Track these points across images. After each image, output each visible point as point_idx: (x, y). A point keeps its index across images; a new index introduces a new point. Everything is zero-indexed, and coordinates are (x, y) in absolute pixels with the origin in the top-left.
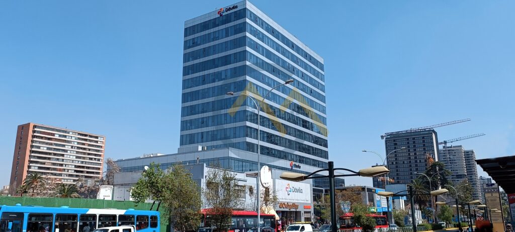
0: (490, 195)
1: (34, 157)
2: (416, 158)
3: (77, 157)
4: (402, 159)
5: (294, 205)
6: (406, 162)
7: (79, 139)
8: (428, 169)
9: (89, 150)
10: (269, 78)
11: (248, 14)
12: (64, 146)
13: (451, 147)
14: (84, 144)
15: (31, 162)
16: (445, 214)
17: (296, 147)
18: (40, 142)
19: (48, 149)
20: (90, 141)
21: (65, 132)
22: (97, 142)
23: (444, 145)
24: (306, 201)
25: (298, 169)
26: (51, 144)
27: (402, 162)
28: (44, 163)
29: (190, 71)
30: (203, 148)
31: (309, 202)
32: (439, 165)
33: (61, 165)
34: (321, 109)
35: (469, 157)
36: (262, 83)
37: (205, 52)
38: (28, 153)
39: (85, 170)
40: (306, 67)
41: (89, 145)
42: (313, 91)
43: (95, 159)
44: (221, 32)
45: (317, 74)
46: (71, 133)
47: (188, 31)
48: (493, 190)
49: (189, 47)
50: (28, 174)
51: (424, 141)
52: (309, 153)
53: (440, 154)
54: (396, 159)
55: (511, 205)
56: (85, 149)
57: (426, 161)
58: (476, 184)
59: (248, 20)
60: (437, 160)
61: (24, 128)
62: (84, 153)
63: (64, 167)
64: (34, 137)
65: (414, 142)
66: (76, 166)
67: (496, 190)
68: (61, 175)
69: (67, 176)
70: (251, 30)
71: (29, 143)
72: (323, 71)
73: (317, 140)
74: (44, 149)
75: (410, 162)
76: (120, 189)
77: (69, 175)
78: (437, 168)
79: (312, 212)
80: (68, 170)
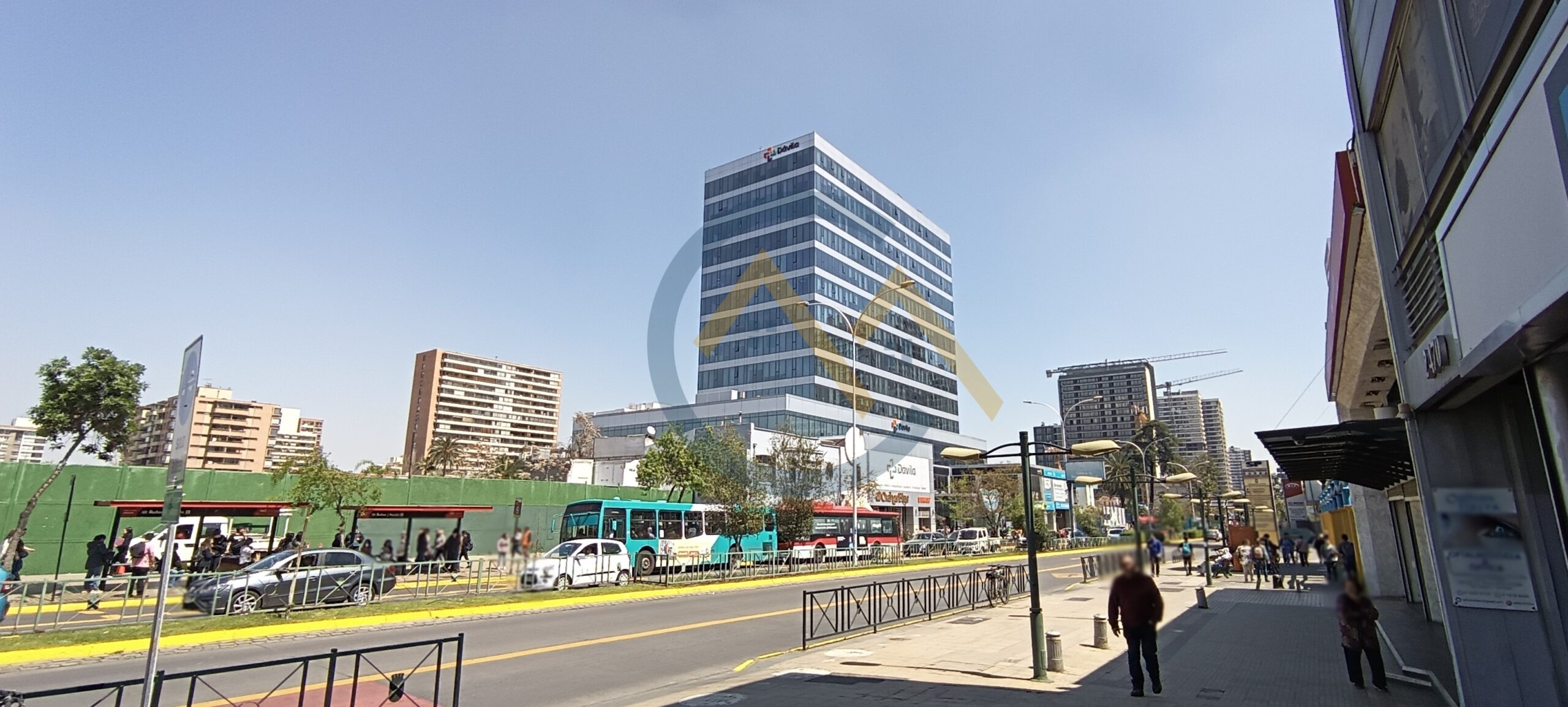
0: (1253, 481)
1: (444, 407)
2: (1114, 413)
3: (515, 409)
4: (1088, 415)
5: (903, 497)
6: (1096, 421)
7: (518, 377)
8: (1137, 434)
9: (535, 396)
10: (853, 269)
11: (818, 157)
12: (493, 389)
13: (1178, 394)
14: (525, 386)
15: (438, 416)
16: (1169, 514)
17: (901, 394)
18: (453, 383)
19: (467, 394)
20: (537, 380)
21: (495, 365)
22: (547, 382)
23: (1165, 390)
24: (923, 488)
25: (905, 432)
26: (471, 386)
27: (1089, 421)
28: (460, 419)
29: (715, 259)
30: (739, 393)
31: (928, 491)
32: (1158, 427)
33: (489, 422)
34: (946, 325)
35: (1210, 412)
36: (842, 279)
37: (742, 226)
38: (434, 402)
39: (529, 431)
40: (918, 249)
41: (535, 388)
42: (931, 293)
43: (545, 412)
44: (769, 190)
45: (939, 263)
46: (504, 367)
47: (711, 189)
48: (1258, 473)
49: (714, 217)
50: (434, 437)
51: (1129, 383)
52: (925, 405)
53: (1159, 405)
54: (1078, 415)
55: (1289, 499)
56: (527, 394)
57: (1132, 418)
58: (1223, 460)
59: (817, 169)
60: (1152, 418)
61: (427, 358)
62: (527, 402)
63: (493, 426)
64: (443, 373)
65: (1111, 385)
66: (513, 425)
67: (1263, 473)
68: (489, 441)
69: (498, 441)
70: (822, 185)
71: (436, 384)
72: (950, 257)
73: (937, 381)
74: (459, 394)
75: (1104, 420)
76: (606, 466)
77: (502, 439)
78: (1154, 431)
79: (933, 509)
80: (500, 431)
